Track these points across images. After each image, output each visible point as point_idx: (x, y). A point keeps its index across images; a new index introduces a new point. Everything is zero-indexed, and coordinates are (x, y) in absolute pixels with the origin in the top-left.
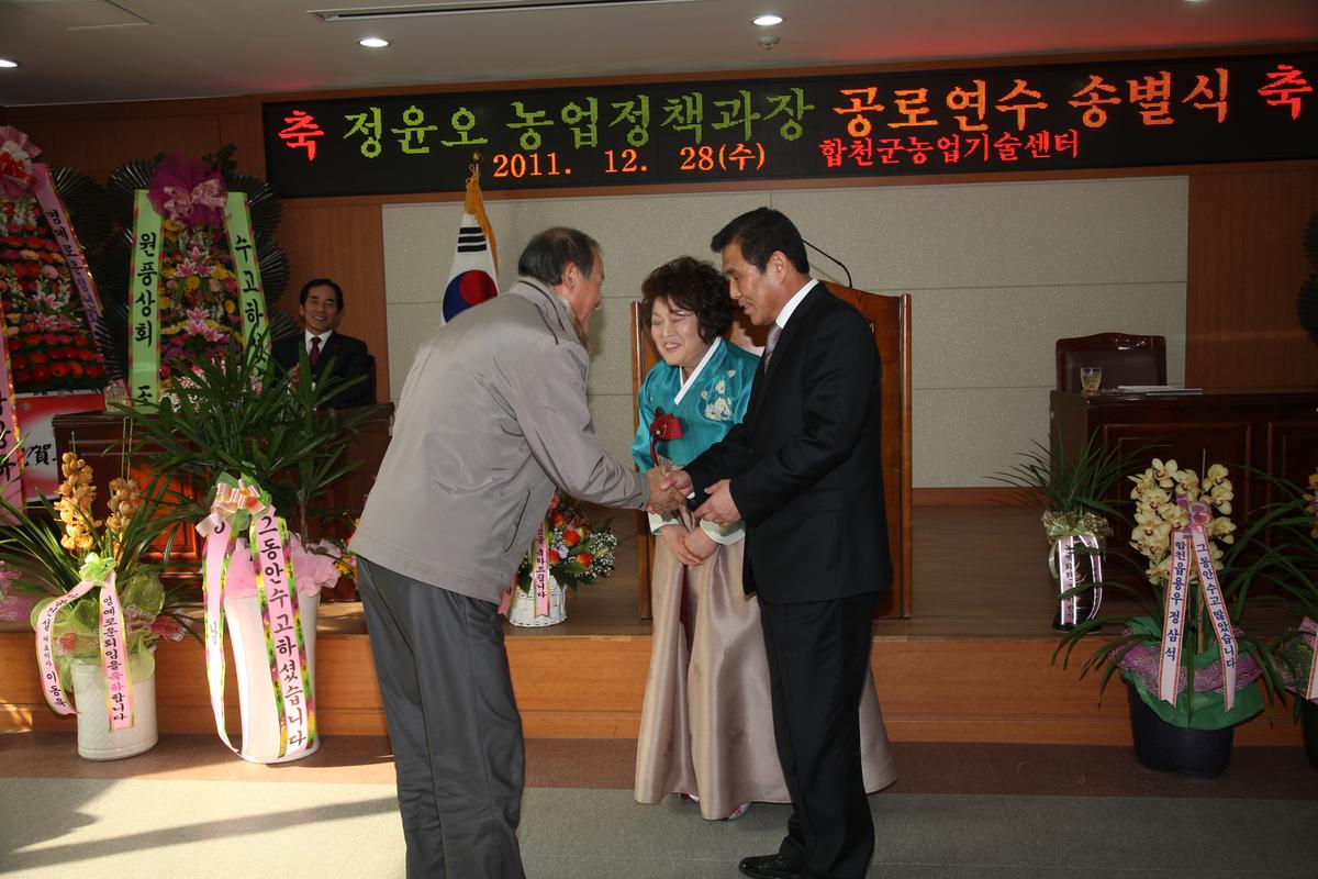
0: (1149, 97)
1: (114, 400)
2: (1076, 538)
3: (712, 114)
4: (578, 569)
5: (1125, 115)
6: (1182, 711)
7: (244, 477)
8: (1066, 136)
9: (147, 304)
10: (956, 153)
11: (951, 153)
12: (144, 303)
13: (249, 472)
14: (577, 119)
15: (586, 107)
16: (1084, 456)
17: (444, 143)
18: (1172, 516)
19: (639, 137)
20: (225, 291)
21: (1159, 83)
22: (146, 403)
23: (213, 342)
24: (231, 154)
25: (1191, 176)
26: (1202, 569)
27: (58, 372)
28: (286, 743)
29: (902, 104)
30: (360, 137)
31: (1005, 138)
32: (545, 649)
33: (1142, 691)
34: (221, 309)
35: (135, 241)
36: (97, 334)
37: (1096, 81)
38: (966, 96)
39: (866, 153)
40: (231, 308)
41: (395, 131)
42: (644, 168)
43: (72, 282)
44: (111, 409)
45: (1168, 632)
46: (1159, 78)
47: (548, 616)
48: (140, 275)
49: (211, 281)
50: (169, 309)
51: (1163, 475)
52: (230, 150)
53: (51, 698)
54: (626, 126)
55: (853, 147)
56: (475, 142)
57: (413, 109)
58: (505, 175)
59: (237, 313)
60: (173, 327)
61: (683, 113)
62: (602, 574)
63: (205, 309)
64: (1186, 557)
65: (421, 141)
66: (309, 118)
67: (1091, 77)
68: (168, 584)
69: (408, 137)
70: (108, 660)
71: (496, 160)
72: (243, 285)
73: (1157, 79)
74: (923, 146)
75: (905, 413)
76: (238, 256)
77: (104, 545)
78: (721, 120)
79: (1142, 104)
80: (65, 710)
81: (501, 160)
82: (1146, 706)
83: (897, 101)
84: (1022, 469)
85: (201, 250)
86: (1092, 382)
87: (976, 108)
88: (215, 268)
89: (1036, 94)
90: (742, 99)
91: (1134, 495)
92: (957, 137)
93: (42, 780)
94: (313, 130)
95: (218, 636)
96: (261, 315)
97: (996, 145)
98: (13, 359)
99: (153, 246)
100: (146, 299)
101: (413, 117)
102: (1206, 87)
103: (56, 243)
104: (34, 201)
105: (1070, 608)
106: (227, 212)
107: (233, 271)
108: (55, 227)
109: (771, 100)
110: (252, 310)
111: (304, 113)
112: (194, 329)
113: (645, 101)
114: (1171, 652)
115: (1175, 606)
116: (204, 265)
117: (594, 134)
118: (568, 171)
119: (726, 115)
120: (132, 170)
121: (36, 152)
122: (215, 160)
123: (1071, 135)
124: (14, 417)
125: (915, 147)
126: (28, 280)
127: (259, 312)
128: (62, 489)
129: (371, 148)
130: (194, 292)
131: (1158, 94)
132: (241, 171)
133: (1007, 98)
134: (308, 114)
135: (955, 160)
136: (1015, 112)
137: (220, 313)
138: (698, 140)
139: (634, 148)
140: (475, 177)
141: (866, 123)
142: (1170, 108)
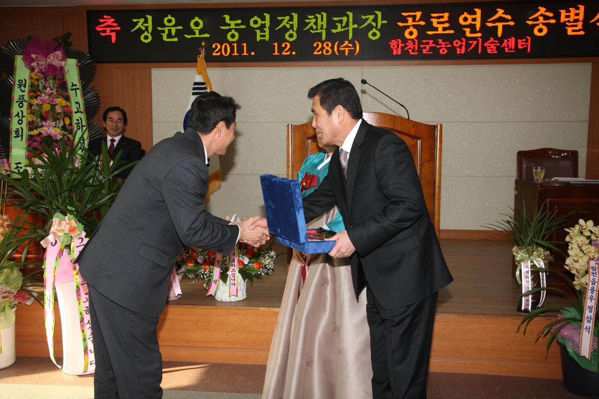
0: (571, 19)
2: (532, 262)
3: (331, 24)
4: (253, 270)
5: (558, 29)
6: (593, 362)
7: (69, 215)
8: (524, 40)
9: (21, 118)
10: (463, 48)
11: (461, 48)
12: (19, 117)
13: (71, 212)
14: (258, 25)
15: (263, 19)
16: (537, 217)
17: (186, 36)
18: (590, 252)
19: (291, 36)
20: (64, 113)
21: (577, 12)
22: (18, 172)
23: (57, 140)
24: (69, 38)
25: (593, 63)
28: (87, 364)
29: (435, 21)
30: (140, 31)
31: (491, 41)
32: (235, 314)
33: (570, 350)
34: (62, 122)
35: (14, 83)
37: (542, 10)
38: (470, 17)
39: (414, 47)
40: (67, 122)
41: (159, 29)
42: (294, 53)
45: (586, 317)
46: (578, 9)
47: (237, 296)
48: (17, 102)
49: (56, 107)
50: (33, 121)
51: (585, 229)
52: (68, 35)
54: (285, 30)
55: (407, 44)
56: (203, 36)
57: (169, 17)
58: (219, 54)
59: (71, 124)
60: (35, 131)
61: (316, 23)
62: (267, 274)
63: (53, 122)
64: (597, 276)
65: (173, 34)
66: (113, 20)
67: (540, 8)
68: (24, 271)
69: (167, 32)
71: (214, 46)
72: (75, 110)
73: (576, 10)
74: (445, 45)
75: (437, 189)
76: (72, 94)
78: (336, 28)
79: (567, 23)
81: (216, 46)
82: (572, 359)
83: (432, 20)
84: (502, 222)
85: (52, 89)
86: (539, 175)
87: (475, 24)
88: (59, 99)
89: (508, 17)
90: (348, 16)
91: (567, 239)
92: (464, 40)
94: (115, 27)
95: (51, 304)
96: (84, 126)
97: (485, 45)
99: (25, 87)
100: (20, 115)
101: (170, 21)
105: (528, 300)
106: (66, 70)
107: (69, 102)
109: (364, 17)
110: (79, 123)
111: (110, 17)
112: (46, 132)
113: (295, 16)
114: (588, 329)
115: (590, 303)
116: (53, 98)
117: (267, 33)
118: (253, 53)
119: (339, 25)
120: (14, 45)
122: (60, 41)
123: (527, 40)
125: (441, 45)
127: (83, 125)
129: (146, 37)
130: (47, 112)
131: (577, 17)
132: (75, 47)
133: (493, 19)
134: (111, 18)
135: (463, 52)
136: (497, 27)
137: (61, 124)
138: (324, 37)
139: (289, 42)
140: (202, 55)
141: (415, 31)
142: (583, 26)
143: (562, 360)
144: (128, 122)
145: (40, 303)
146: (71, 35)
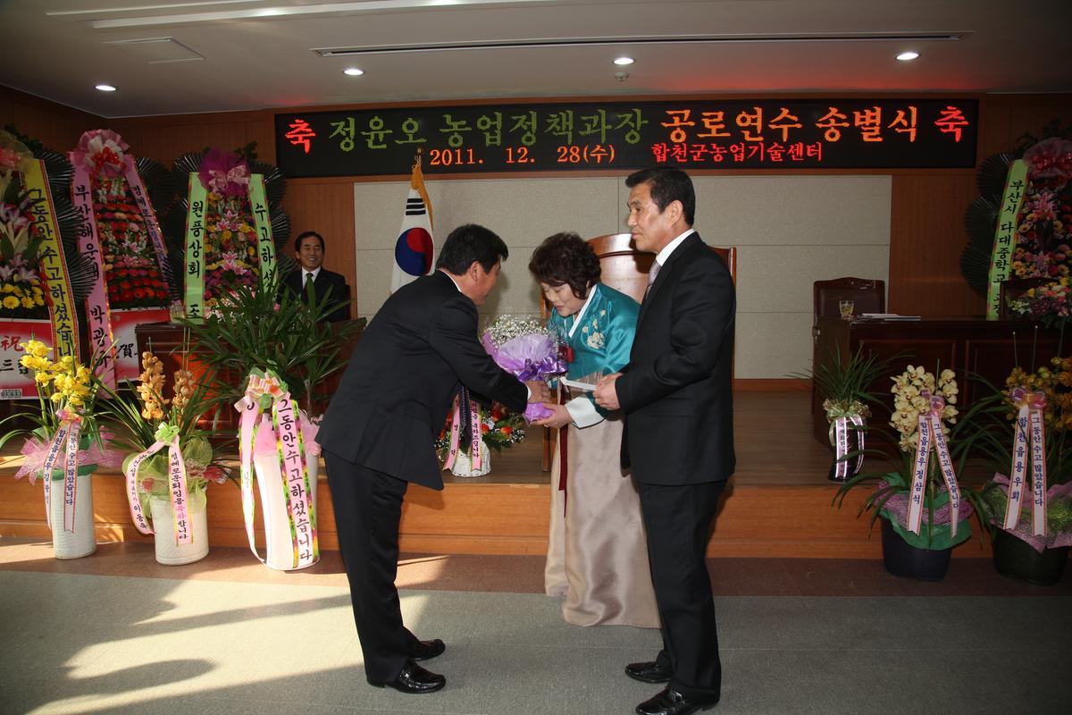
0: (867, 123)
1: (176, 315)
2: (848, 418)
3: (579, 125)
4: (500, 437)
5: (852, 134)
6: (923, 538)
7: (269, 371)
8: (814, 146)
9: (196, 250)
10: (742, 155)
11: (739, 155)
12: (194, 248)
13: (271, 367)
14: (488, 127)
15: (494, 118)
17: (397, 142)
18: (920, 405)
19: (529, 139)
20: (248, 241)
21: (874, 114)
22: (195, 317)
23: (239, 275)
24: (254, 149)
25: (893, 176)
26: (938, 441)
27: (138, 295)
28: (298, 558)
29: (707, 122)
30: (340, 138)
31: (775, 146)
32: (478, 493)
33: (895, 524)
34: (245, 253)
35: (189, 207)
36: (164, 269)
37: (834, 111)
38: (749, 118)
39: (683, 153)
40: (252, 252)
41: (364, 133)
42: (532, 161)
43: (148, 234)
44: (174, 321)
45: (915, 484)
46: (874, 111)
47: (479, 470)
48: (192, 230)
49: (239, 234)
50: (211, 252)
51: (914, 377)
52: (254, 145)
53: (137, 523)
54: (521, 132)
55: (674, 149)
56: (418, 141)
57: (376, 119)
58: (438, 163)
59: (256, 255)
60: (213, 265)
61: (560, 124)
63: (235, 253)
64: (927, 433)
65: (381, 140)
66: (306, 125)
67: (831, 108)
68: (214, 442)
69: (373, 137)
70: (175, 498)
71: (432, 154)
72: (261, 237)
73: (872, 112)
74: (720, 150)
76: (257, 217)
77: (171, 416)
78: (585, 129)
79: (862, 127)
80: (147, 531)
81: (435, 154)
82: (897, 535)
83: (703, 120)
85: (233, 213)
86: (847, 310)
87: (756, 126)
88: (242, 225)
89: (795, 118)
90: (600, 115)
91: (894, 390)
92: (743, 145)
93: (133, 579)
94: (309, 133)
95: (249, 481)
96: (272, 257)
97: (768, 151)
98: (108, 286)
99: (201, 211)
100: (196, 246)
101: (376, 124)
102: (903, 118)
103: (138, 208)
104: (124, 179)
105: (843, 466)
106: (250, 188)
107: (253, 227)
108: (137, 197)
109: (619, 116)
110: (266, 254)
111: (302, 121)
112: (228, 266)
113: (534, 114)
114: (917, 498)
115: (920, 467)
116: (235, 223)
117: (499, 137)
118: (481, 162)
120: (189, 159)
121: (126, 147)
122: (243, 152)
123: (817, 146)
124: (109, 325)
125: (715, 150)
126: (119, 233)
127: (271, 255)
128: (142, 377)
129: (347, 145)
130: (228, 241)
131: (873, 121)
132: (260, 160)
133: (776, 120)
134: (305, 122)
135: (742, 160)
136: (782, 129)
137: (244, 256)
138: (570, 142)
139: (526, 147)
140: (419, 165)
141: (683, 134)
142: (880, 131)
143: (883, 536)
144: (326, 251)
145: (235, 482)
146: (256, 144)
